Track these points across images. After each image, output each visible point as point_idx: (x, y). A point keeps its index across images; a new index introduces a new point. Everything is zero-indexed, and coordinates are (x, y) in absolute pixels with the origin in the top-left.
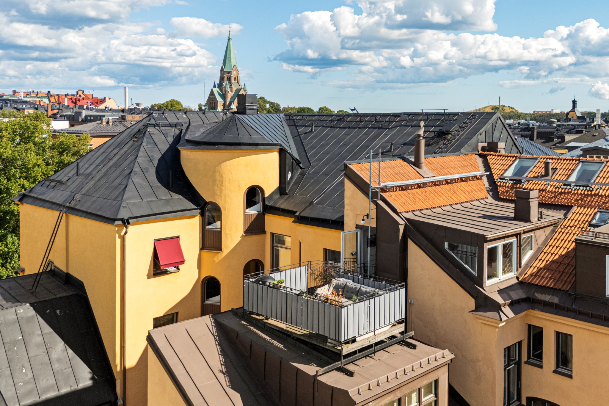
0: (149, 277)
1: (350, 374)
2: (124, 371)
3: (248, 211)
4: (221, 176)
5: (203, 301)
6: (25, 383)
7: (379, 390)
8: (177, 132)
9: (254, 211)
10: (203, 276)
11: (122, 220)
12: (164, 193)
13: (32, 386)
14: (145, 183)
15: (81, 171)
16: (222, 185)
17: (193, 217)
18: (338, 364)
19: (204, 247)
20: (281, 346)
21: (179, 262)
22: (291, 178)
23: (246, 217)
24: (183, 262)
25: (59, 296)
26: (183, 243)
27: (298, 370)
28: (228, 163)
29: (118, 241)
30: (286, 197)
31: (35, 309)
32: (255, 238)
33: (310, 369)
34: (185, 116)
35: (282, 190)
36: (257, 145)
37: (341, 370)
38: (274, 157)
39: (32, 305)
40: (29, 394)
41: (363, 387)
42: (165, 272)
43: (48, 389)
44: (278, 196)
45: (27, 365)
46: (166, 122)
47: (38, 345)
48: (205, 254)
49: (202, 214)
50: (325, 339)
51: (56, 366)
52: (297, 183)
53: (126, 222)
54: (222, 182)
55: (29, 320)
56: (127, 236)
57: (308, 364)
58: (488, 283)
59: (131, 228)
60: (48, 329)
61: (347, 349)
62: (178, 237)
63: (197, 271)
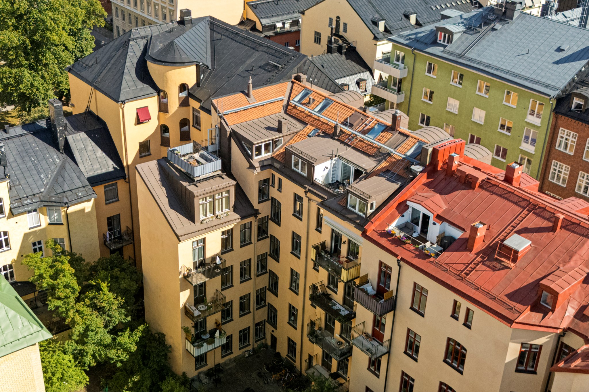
0: (135, 125)
1: (197, 186)
2: (128, 166)
3: (180, 94)
4: (167, 78)
5: (161, 135)
6: (88, 166)
7: (204, 192)
8: (146, 42)
9: (183, 95)
10: (161, 124)
11: (122, 101)
12: (140, 85)
13: (91, 167)
14: (131, 79)
15: (98, 61)
16: (167, 82)
17: (154, 96)
18: (194, 183)
19: (160, 110)
20: (178, 174)
21: (149, 119)
22: (203, 77)
23: (180, 98)
24: (150, 119)
25: (96, 128)
26: (150, 110)
27: (181, 184)
28: (170, 72)
29: (121, 110)
30: (200, 88)
31: (87, 135)
32: (184, 109)
33: (185, 184)
34: (149, 29)
35: (198, 84)
36: (184, 63)
37: (195, 185)
38: (193, 68)
39: (85, 132)
40: (91, 170)
41: (199, 191)
42: (142, 123)
43: (97, 170)
44: (196, 87)
45: (88, 159)
46: (139, 36)
47: (91, 151)
48: (161, 114)
49: (159, 95)
50: (191, 175)
51: (99, 160)
52: (206, 80)
53: (123, 102)
54: (167, 81)
55: (85, 139)
56: (124, 108)
57: (185, 182)
58: (256, 158)
59: (126, 105)
60: (93, 144)
61: (196, 179)
62: (147, 107)
63: (157, 121)
